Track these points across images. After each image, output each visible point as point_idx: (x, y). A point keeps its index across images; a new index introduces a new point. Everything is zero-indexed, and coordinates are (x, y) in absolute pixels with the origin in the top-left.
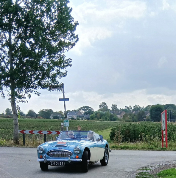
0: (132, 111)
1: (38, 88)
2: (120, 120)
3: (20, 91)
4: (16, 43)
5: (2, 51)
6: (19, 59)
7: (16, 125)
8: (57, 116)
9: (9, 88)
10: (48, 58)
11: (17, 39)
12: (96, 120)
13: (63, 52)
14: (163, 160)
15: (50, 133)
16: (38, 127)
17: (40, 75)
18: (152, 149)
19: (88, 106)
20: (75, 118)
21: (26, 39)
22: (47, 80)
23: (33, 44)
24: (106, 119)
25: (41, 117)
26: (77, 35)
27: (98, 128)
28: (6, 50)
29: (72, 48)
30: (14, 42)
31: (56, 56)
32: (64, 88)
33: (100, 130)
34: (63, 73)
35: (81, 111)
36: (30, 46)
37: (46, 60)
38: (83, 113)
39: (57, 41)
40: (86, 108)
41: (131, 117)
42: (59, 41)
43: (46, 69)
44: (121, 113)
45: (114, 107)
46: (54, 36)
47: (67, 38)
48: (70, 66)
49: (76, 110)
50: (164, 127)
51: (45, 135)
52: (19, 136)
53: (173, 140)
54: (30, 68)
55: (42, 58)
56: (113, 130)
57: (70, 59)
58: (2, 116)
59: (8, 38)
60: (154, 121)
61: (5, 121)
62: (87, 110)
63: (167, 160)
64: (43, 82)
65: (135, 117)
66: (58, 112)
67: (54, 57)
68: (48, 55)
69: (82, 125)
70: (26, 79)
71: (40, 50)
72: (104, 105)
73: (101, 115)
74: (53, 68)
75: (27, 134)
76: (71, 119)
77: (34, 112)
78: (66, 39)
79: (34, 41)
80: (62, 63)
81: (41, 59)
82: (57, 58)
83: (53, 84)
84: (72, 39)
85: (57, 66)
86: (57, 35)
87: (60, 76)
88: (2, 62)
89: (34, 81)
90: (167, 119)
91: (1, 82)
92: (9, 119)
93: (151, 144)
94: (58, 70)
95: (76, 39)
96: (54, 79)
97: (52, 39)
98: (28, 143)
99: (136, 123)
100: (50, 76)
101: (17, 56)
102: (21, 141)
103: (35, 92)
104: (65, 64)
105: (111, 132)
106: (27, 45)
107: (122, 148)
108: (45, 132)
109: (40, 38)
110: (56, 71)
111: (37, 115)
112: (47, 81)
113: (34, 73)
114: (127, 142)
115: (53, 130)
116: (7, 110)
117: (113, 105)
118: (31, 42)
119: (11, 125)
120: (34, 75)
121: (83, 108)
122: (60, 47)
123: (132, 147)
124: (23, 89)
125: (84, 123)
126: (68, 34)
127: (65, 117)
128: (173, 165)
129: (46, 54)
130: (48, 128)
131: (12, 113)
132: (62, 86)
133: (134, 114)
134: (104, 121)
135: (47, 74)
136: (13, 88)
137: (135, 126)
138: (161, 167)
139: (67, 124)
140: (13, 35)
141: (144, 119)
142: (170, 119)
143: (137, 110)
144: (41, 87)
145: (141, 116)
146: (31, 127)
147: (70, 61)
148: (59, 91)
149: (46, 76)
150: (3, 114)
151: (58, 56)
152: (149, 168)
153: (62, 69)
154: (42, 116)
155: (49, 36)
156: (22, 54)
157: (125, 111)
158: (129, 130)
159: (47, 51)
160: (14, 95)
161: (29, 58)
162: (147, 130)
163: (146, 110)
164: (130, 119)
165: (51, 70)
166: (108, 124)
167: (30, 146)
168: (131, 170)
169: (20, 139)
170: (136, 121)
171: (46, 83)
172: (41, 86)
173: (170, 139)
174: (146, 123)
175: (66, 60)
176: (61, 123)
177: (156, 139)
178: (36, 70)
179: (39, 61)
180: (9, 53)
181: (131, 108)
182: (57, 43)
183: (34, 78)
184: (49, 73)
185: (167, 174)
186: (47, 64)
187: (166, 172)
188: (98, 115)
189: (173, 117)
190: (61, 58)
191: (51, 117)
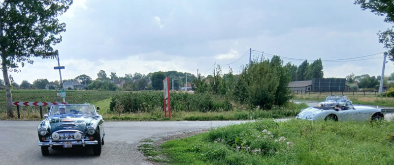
0: (132, 79)
1: (30, 56)
2: (120, 90)
3: (12, 59)
4: (6, 8)
6: (10, 25)
7: (9, 96)
8: (52, 86)
10: (40, 23)
11: (6, 3)
12: (94, 90)
13: (56, 16)
14: (166, 131)
15: (46, 104)
17: (32, 41)
18: (155, 120)
20: (72, 88)
22: (40, 46)
24: (105, 88)
27: (97, 98)
29: (65, 11)
30: (3, 6)
32: (59, 55)
33: (99, 100)
34: (57, 39)
35: (78, 80)
36: (21, 10)
37: (38, 25)
38: (80, 82)
39: (49, 4)
40: (83, 77)
41: (132, 86)
42: (52, 4)
43: (39, 35)
44: (121, 81)
45: (113, 75)
48: (64, 31)
49: (73, 80)
50: (166, 96)
51: (41, 107)
52: (13, 108)
53: (177, 109)
54: (21, 34)
56: (112, 100)
57: (64, 24)
60: (157, 90)
62: (84, 79)
63: (171, 131)
64: (36, 50)
65: (136, 86)
66: (54, 82)
67: (47, 22)
68: (41, 19)
69: (80, 95)
70: (17, 46)
71: (31, 14)
72: (103, 74)
73: (100, 85)
74: (47, 34)
75: (22, 106)
76: (67, 89)
77: (28, 82)
78: (59, 2)
79: (24, 5)
80: (55, 28)
81: (33, 24)
82: (50, 22)
83: (47, 51)
84: (66, 2)
85: (50, 32)
87: (54, 42)
90: (170, 88)
93: (153, 114)
94: (51, 36)
95: (70, 2)
96: (47, 45)
97: (44, 2)
98: (22, 116)
99: (137, 92)
100: (43, 42)
101: (7, 22)
102: (15, 113)
103: (27, 60)
104: (59, 29)
105: (111, 102)
106: (17, 9)
107: (123, 119)
108: (40, 104)
110: (49, 37)
111: (31, 86)
112: (40, 48)
113: (26, 39)
114: (128, 113)
115: (49, 102)
117: (112, 73)
119: (4, 96)
120: (26, 42)
121: (80, 77)
122: (53, 11)
123: (133, 117)
124: (15, 58)
125: (81, 93)
127: (62, 87)
128: (176, 136)
129: (38, 19)
130: (43, 99)
131: (5, 84)
132: (56, 53)
133: (135, 82)
134: (103, 90)
135: (40, 40)
136: (4, 57)
137: (135, 95)
138: (164, 139)
139: (63, 95)
141: (146, 87)
142: (173, 87)
143: (138, 78)
145: (143, 85)
146: (25, 98)
148: (54, 58)
149: (39, 42)
152: (152, 139)
153: (56, 35)
154: (36, 87)
156: (12, 19)
157: (125, 80)
158: (129, 99)
159: (39, 15)
160: (5, 63)
161: (20, 24)
162: (148, 99)
163: (147, 78)
164: (130, 88)
165: (44, 35)
166: (107, 94)
167: (25, 119)
168: (133, 142)
169: (14, 112)
170: (137, 90)
171: (40, 50)
172: (34, 54)
173: (173, 108)
174: (148, 92)
175: (60, 25)
176: (58, 94)
177: (158, 109)
178: (28, 37)
179: (30, 26)
181: (131, 76)
182: (49, 6)
183: (26, 45)
184: (42, 40)
185: (171, 146)
186: (39, 29)
187: (170, 144)
188: (96, 84)
189: (176, 85)
190: (54, 22)
191: (46, 87)
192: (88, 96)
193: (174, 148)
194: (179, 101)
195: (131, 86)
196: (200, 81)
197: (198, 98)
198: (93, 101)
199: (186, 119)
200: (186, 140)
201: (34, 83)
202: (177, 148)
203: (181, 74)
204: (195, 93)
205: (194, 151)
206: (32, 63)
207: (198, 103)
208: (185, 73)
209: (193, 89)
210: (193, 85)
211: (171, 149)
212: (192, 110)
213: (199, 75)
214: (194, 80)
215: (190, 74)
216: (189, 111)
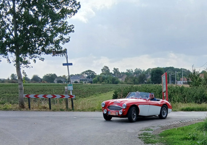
0: (133, 74)
1: (42, 54)
2: (122, 83)
3: (25, 57)
4: (20, 11)
5: (6, 19)
6: (23, 26)
7: (21, 89)
8: (61, 80)
9: (14, 54)
10: (51, 25)
11: (21, 7)
12: (98, 83)
13: (66, 19)
15: (54, 96)
16: (42, 91)
17: (44, 41)
19: (91, 70)
20: (78, 82)
21: (29, 7)
22: (51, 45)
23: (37, 12)
24: (108, 82)
25: (45, 81)
26: (79, 3)
27: (101, 91)
28: (10, 18)
29: (74, 15)
30: (18, 10)
31: (59, 23)
32: (67, 54)
33: (102, 93)
34: (66, 39)
35: (84, 75)
36: (34, 13)
37: (49, 27)
38: (86, 77)
39: (59, 9)
40: (88, 72)
41: (133, 80)
42: (62, 8)
43: (49, 35)
44: (123, 76)
45: (116, 70)
46: (56, 4)
47: (69, 5)
48: (73, 32)
49: (79, 75)
50: (164, 89)
51: (49, 99)
52: (25, 100)
53: (174, 101)
54: (34, 35)
55: (46, 25)
56: (115, 92)
57: (72, 25)
58: (8, 81)
59: (12, 6)
60: (155, 84)
61: (10, 86)
62: (90, 74)
64: (47, 48)
65: (136, 80)
66: (62, 76)
67: (57, 24)
68: (51, 22)
69: (85, 88)
70: (30, 45)
71: (43, 18)
72: (106, 69)
73: (104, 79)
74: (57, 34)
75: (32, 98)
76: (74, 83)
77: (38, 77)
78: (68, 7)
79: (37, 9)
80: (65, 29)
81: (44, 26)
82: (60, 24)
83: (56, 50)
84: (74, 6)
85: (60, 32)
86: (60, 2)
87: (63, 42)
88: (6, 29)
89: (38, 47)
90: (167, 82)
91: (6, 48)
92: (14, 84)
94: (61, 37)
95: (78, 6)
96: (57, 45)
97: (55, 7)
98: (33, 107)
99: (137, 85)
100: (54, 42)
101: (21, 24)
102: (26, 105)
103: (39, 57)
104: (68, 31)
105: (113, 95)
106: (30, 13)
108: (49, 96)
109: (43, 6)
110: (59, 37)
111: (41, 80)
112: (51, 47)
113: (38, 39)
115: (57, 94)
116: (13, 75)
117: (115, 69)
118: (34, 10)
119: (16, 89)
120: (38, 41)
121: (86, 72)
122: (63, 14)
124: (28, 55)
125: (86, 86)
126: (70, 1)
127: (69, 81)
128: (174, 126)
129: (49, 21)
130: (52, 92)
131: (17, 78)
132: (65, 51)
133: (135, 77)
134: (106, 84)
135: (51, 40)
136: (17, 54)
138: (163, 128)
139: (71, 88)
140: (17, 3)
141: (145, 81)
142: (170, 81)
143: (138, 73)
144: (45, 53)
145: (142, 79)
146: (36, 91)
147: (73, 27)
148: (63, 56)
149: (49, 42)
150: (8, 79)
151: (60, 23)
152: (152, 128)
153: (65, 35)
155: (52, 4)
156: (26, 21)
157: (127, 75)
159: (50, 18)
160: (19, 61)
161: (33, 25)
163: (147, 73)
164: (131, 82)
165: (54, 36)
166: (110, 87)
167: (35, 110)
168: (133, 131)
169: (25, 103)
170: (137, 84)
171: (50, 48)
174: (147, 86)
175: (69, 26)
176: (65, 87)
178: (40, 37)
180: (13, 20)
181: (132, 72)
182: (59, 10)
183: (38, 44)
184: (53, 39)
185: (169, 134)
186: (50, 30)
187: (168, 132)
188: (101, 79)
189: (173, 80)
190: (64, 24)
191: (55, 81)
192: (93, 89)
193: (172, 137)
194: (176, 94)
195: (131, 80)
196: (195, 76)
197: (193, 91)
198: (97, 93)
199: (182, 110)
200: (183, 129)
201: (43, 77)
202: (175, 136)
203: (178, 70)
204: (190, 86)
205: (190, 139)
206: (43, 60)
207: (193, 95)
208: (181, 69)
209: (189, 83)
210: (188, 80)
211: (169, 137)
212: (188, 102)
213: (194, 71)
214: (190, 75)
215: (186, 70)
216: (185, 103)
